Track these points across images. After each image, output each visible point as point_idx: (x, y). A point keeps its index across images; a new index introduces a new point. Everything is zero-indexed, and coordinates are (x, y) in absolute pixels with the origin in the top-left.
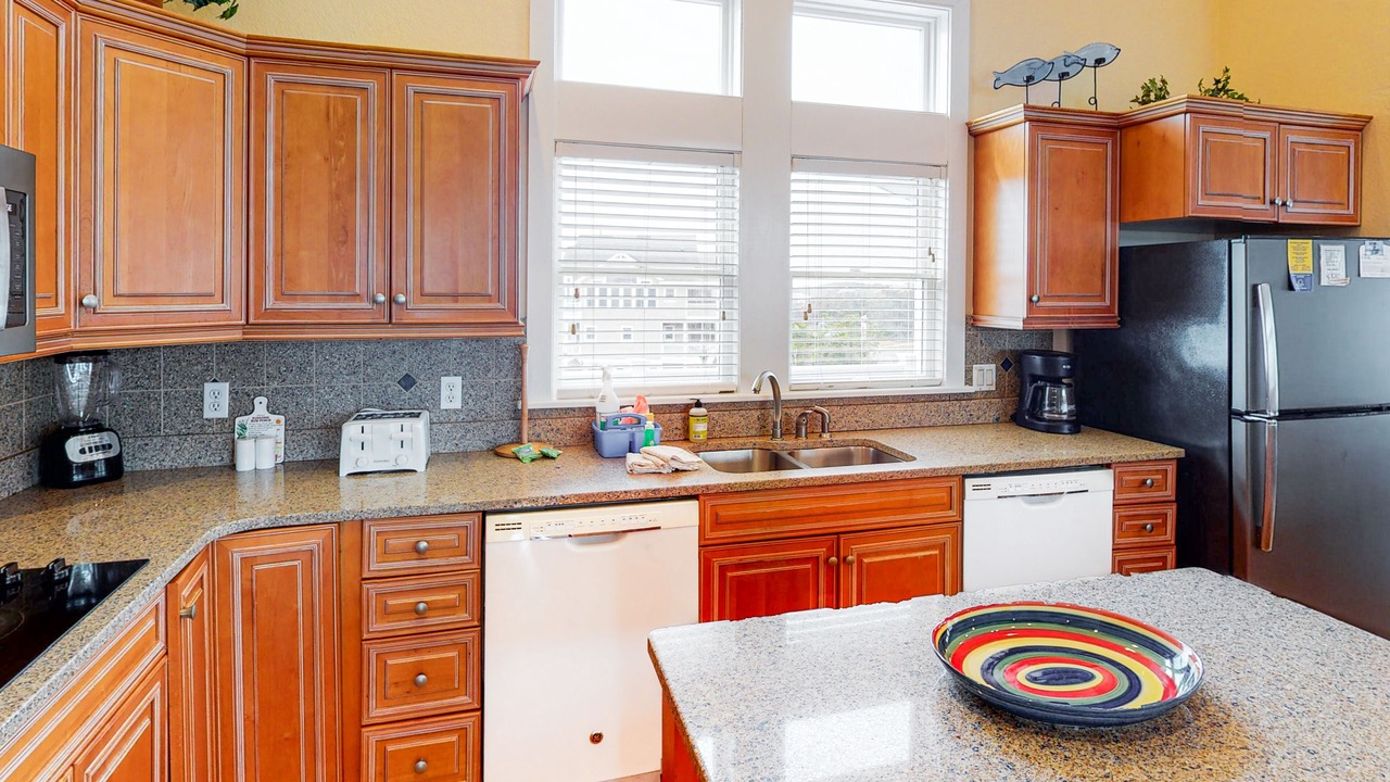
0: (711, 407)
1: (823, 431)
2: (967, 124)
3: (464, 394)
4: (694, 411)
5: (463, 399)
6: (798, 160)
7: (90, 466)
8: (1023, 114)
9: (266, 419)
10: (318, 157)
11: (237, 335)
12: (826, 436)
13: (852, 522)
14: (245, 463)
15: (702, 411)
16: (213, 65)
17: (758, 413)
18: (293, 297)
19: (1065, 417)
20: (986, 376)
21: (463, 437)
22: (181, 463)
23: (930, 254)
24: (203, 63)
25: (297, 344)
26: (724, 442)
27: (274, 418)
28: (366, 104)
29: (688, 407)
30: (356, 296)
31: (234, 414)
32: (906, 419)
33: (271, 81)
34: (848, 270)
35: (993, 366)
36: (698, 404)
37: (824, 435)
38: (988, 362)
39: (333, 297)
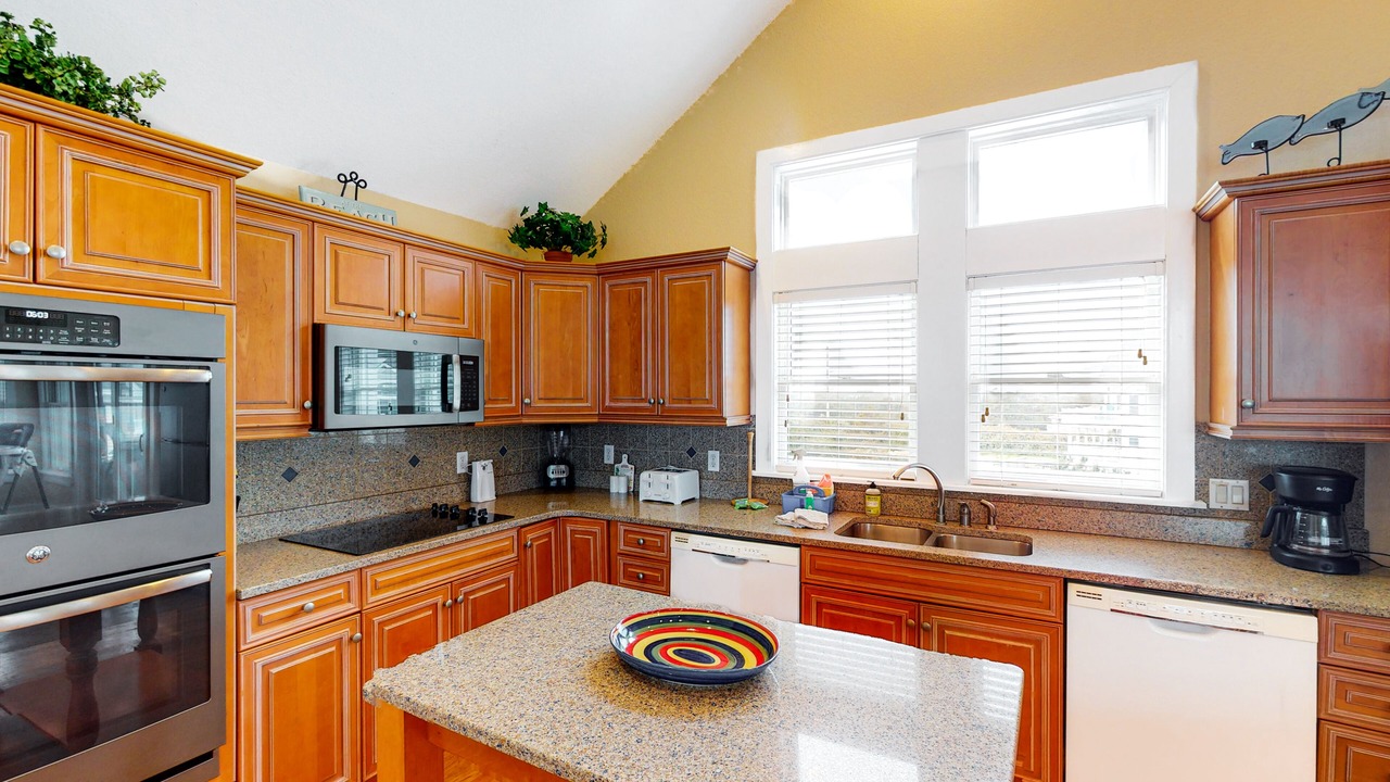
0: (884, 490)
1: (989, 523)
2: (1194, 210)
3: (721, 462)
4: (869, 491)
5: (720, 466)
6: (973, 280)
7: (559, 480)
8: (1224, 191)
9: (627, 467)
10: (626, 324)
11: (596, 420)
12: (992, 528)
13: (934, 595)
14: (613, 489)
15: (877, 491)
16: (581, 283)
17: (932, 500)
18: (617, 400)
19: (1326, 552)
20: (1233, 493)
21: (719, 489)
22: (595, 485)
23: (1140, 356)
24: (575, 283)
25: (641, 426)
26: (892, 519)
27: (630, 466)
28: (646, 289)
29: (864, 487)
30: (642, 400)
31: (615, 463)
32: (1103, 526)
33: (607, 286)
34: (1045, 376)
35: (1245, 483)
36: (873, 486)
37: (990, 527)
38: (1235, 476)
39: (634, 401)
